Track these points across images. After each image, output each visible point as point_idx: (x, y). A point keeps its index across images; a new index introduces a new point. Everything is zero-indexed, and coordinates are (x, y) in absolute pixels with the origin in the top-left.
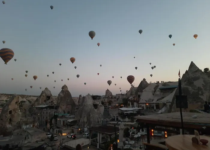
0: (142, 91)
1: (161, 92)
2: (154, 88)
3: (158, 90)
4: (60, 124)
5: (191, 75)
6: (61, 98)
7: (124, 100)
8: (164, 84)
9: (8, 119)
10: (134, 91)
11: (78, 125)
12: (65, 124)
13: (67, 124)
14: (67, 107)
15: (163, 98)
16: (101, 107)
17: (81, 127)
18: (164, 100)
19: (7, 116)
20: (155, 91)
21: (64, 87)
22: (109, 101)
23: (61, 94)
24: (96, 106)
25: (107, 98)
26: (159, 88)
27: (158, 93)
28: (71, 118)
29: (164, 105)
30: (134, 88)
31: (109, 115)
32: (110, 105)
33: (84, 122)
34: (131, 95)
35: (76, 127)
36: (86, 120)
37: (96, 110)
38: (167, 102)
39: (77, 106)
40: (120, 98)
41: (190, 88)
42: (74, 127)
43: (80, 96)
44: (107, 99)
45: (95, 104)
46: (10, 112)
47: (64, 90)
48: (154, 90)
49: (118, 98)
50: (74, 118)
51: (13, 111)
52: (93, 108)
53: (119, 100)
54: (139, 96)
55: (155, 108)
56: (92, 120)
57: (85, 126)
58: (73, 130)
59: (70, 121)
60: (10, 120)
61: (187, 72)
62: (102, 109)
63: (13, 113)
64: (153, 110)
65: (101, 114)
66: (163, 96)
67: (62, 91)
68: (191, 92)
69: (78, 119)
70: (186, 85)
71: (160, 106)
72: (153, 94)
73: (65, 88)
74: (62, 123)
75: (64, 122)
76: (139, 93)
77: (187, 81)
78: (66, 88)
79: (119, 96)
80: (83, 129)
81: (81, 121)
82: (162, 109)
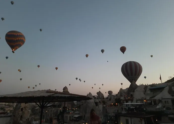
0: (134, 91)
1: (151, 92)
3: (148, 90)
4: (67, 119)
7: (116, 100)
8: (153, 85)
10: (123, 92)
11: (84, 120)
12: (71, 119)
13: (73, 119)
15: (155, 96)
16: (100, 105)
17: (87, 121)
19: (19, 113)
20: (145, 91)
25: (101, 98)
27: (149, 92)
28: (76, 114)
29: (160, 101)
30: (123, 90)
37: (97, 107)
38: (162, 99)
42: (81, 121)
45: (95, 102)
46: (22, 109)
47: (65, 91)
48: (144, 90)
50: (78, 114)
51: (24, 108)
52: (95, 105)
53: (111, 100)
54: (132, 95)
55: (153, 104)
59: (77, 116)
60: (21, 116)
63: (24, 110)
64: (152, 106)
65: (101, 111)
69: (83, 115)
71: (157, 102)
72: (145, 94)
73: (66, 89)
74: (69, 119)
75: (70, 117)
76: (131, 93)
79: (111, 97)
81: (86, 116)
82: (159, 105)
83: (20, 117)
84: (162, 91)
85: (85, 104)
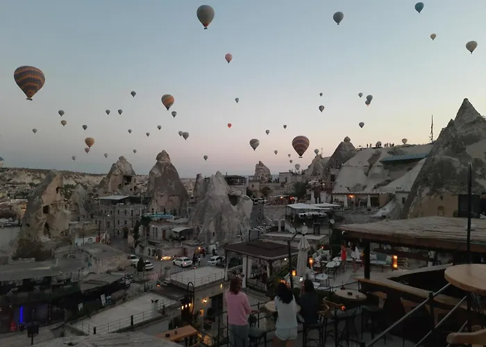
0: (340, 167)
1: (385, 168)
2: (369, 161)
3: (378, 163)
4: (157, 236)
5: (461, 131)
6: (157, 179)
7: (297, 185)
8: (393, 150)
9: (42, 224)
10: (321, 165)
11: (195, 239)
12: (167, 236)
13: (171, 237)
14: (169, 200)
15: (389, 181)
16: (246, 202)
17: (203, 243)
18: (391, 188)
19: (39, 218)
20: (371, 167)
21: (162, 156)
22: (262, 188)
23: (156, 172)
24: (234, 199)
25: (259, 181)
26: (380, 159)
27: (377, 170)
28: (179, 224)
29: (391, 197)
30: (321, 160)
31: (263, 219)
32: (265, 198)
33: (208, 233)
34: (315, 174)
35: (191, 242)
36: (212, 229)
37: (234, 208)
38: (397, 192)
39: (192, 198)
40: (289, 181)
41: (456, 161)
42: (186, 242)
43: (198, 176)
44: (258, 184)
45: (232, 195)
46: (46, 210)
47: (161, 162)
48: (368, 164)
49: (284, 181)
50: (186, 224)
51: (51, 206)
52: (228, 202)
53: (285, 186)
54: (333, 178)
55: (369, 204)
56: (225, 228)
57: (212, 242)
58: (185, 249)
59: (179, 229)
60: (47, 226)
61: (451, 123)
62: (248, 205)
63: (51, 211)
64: (364, 210)
65: (245, 218)
66: (389, 178)
67: (158, 165)
68: (458, 171)
69: (196, 227)
70: (447, 154)
71: (381, 201)
72: (367, 174)
73: (163, 158)
74: (160, 235)
75: (164, 231)
76: (333, 172)
77: (450, 146)
78: (167, 159)
79: (286, 178)
80: (207, 248)
81: (201, 231)
82: (386, 207)
83: (43, 226)
84: (410, 169)
85: (202, 201)
